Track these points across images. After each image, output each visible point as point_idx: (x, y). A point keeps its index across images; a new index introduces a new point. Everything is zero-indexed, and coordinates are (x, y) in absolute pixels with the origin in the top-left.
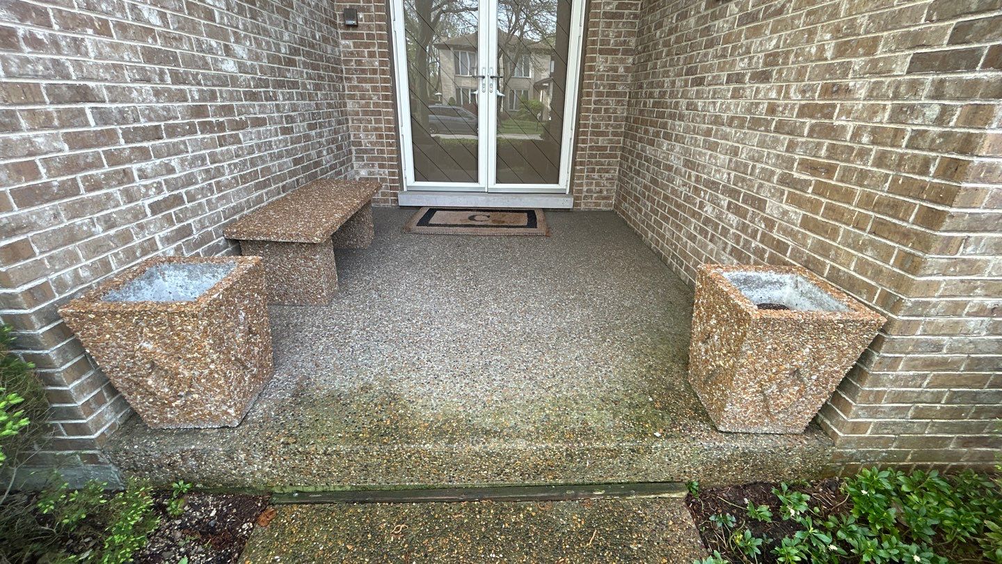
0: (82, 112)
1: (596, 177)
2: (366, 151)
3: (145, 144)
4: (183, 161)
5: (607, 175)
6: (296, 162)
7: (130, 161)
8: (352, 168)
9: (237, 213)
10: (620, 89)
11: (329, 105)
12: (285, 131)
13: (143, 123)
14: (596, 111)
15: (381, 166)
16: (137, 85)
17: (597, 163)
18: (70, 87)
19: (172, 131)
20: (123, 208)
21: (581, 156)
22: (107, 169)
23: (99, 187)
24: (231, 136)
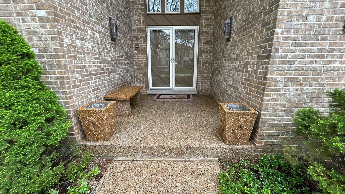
0: (84, 70)
1: (204, 85)
2: (139, 79)
3: (93, 77)
4: (99, 80)
5: (207, 85)
6: (121, 81)
7: (90, 80)
8: (135, 83)
9: (108, 93)
10: (209, 61)
11: (130, 67)
12: (120, 74)
13: (93, 72)
14: (202, 67)
15: (143, 83)
16: (93, 65)
17: (204, 81)
18: (83, 65)
19: (98, 74)
20: (87, 90)
21: (199, 79)
22: (86, 82)
23: (84, 86)
24: (108, 75)
